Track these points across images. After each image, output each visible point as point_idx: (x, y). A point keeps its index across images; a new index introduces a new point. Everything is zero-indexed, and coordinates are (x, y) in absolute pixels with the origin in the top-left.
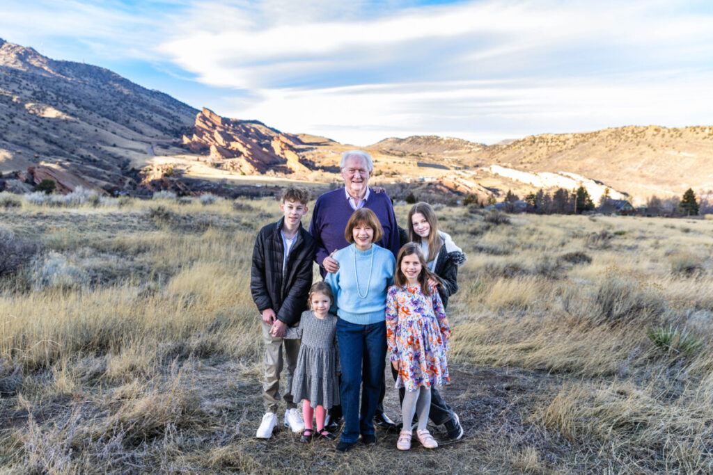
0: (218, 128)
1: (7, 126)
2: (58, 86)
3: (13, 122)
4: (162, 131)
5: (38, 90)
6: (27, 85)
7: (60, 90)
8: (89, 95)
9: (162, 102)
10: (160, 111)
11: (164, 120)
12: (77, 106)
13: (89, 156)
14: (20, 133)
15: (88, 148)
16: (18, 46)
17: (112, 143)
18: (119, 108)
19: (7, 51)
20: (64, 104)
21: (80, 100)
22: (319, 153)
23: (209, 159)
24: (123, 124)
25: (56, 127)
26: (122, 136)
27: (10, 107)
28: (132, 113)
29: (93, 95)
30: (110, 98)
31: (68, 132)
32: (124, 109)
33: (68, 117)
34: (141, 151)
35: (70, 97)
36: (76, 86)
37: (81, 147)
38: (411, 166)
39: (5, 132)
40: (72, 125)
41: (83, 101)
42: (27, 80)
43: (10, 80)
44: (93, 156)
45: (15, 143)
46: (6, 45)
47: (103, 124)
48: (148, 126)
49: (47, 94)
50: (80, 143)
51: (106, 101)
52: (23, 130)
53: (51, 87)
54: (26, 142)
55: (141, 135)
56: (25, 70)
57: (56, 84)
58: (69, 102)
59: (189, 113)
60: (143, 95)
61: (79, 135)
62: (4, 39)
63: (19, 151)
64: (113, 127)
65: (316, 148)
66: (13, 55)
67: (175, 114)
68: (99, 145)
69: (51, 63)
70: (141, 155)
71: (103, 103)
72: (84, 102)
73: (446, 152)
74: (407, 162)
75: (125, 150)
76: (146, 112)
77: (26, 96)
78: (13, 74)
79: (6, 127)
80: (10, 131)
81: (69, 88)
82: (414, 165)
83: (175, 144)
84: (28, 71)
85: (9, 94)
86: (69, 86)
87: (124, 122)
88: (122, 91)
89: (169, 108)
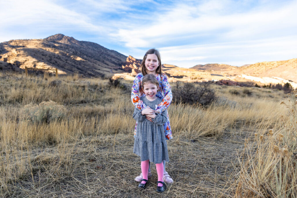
0: (134, 63)
3: (67, 62)
4: (115, 64)
5: (74, 51)
7: (81, 51)
8: (91, 52)
9: (115, 54)
10: (114, 57)
11: (115, 60)
12: (87, 56)
13: (91, 73)
14: (69, 66)
15: (91, 71)
16: (68, 37)
17: (98, 69)
18: (100, 56)
22: (171, 71)
23: (132, 74)
24: (102, 62)
25: (81, 64)
26: (102, 66)
27: (66, 57)
28: (105, 58)
30: (97, 53)
31: (84, 65)
32: (102, 57)
33: (84, 60)
34: (108, 71)
35: (85, 53)
36: (87, 49)
37: (89, 70)
38: (208, 75)
39: (65, 66)
40: (85, 63)
42: (71, 48)
43: (66, 48)
44: (92, 73)
45: (68, 69)
46: (64, 37)
47: (96, 62)
48: (110, 62)
49: (77, 53)
50: (88, 69)
51: (96, 54)
52: (70, 65)
54: (71, 69)
55: (107, 66)
56: (70, 45)
57: (80, 49)
58: (84, 55)
59: (124, 57)
60: (108, 52)
61: (88, 66)
62: (64, 35)
63: (69, 72)
64: (98, 63)
65: (171, 69)
66: (67, 40)
67: (119, 58)
68: (94, 70)
69: (78, 42)
70: (108, 73)
72: (89, 55)
73: (221, 70)
74: (206, 74)
75: (103, 71)
76: (110, 58)
77: (71, 53)
78: (67, 46)
79: (65, 64)
82: (209, 75)
83: (119, 69)
84: (71, 45)
85: (65, 53)
86: (84, 49)
88: (101, 50)
89: (117, 56)
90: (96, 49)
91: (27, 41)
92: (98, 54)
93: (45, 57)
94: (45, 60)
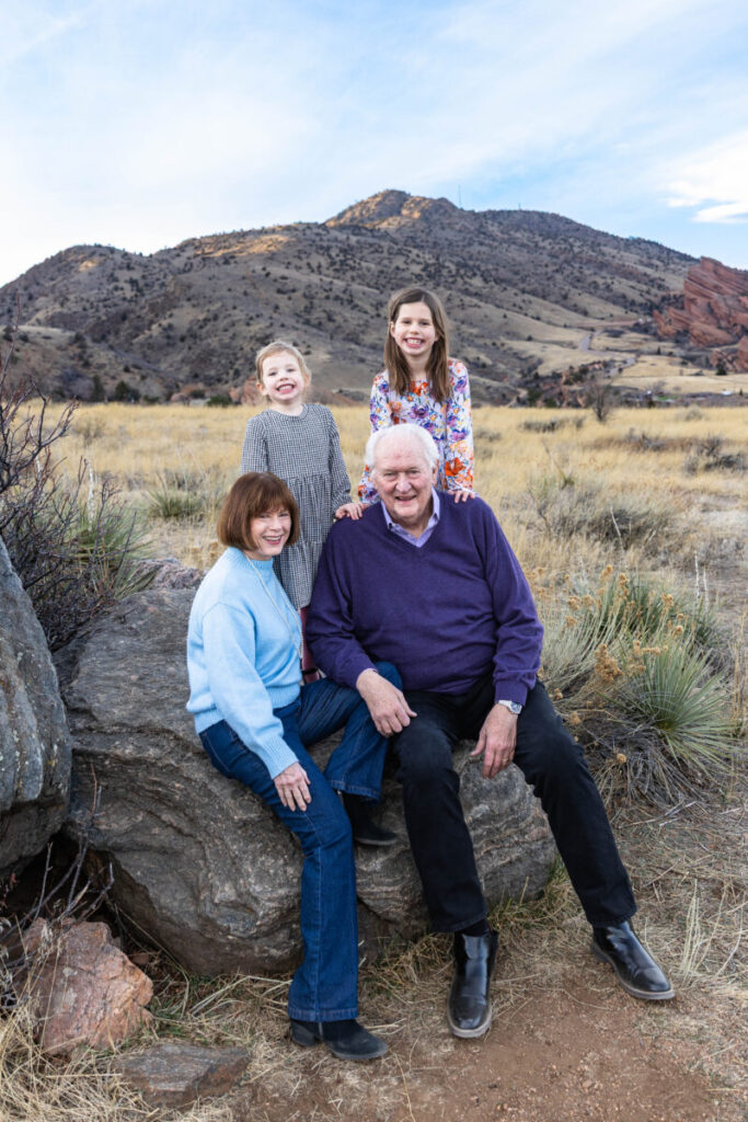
1: (367, 321)
2: (468, 252)
3: (378, 315)
4: (625, 307)
5: (432, 261)
6: (418, 256)
7: (471, 258)
8: (514, 260)
9: (638, 257)
10: (631, 273)
11: (633, 287)
12: (486, 281)
13: (478, 358)
15: (482, 347)
16: (424, 199)
17: (526, 336)
18: (558, 277)
19: (410, 208)
20: (468, 280)
21: (496, 270)
24: (557, 302)
26: (549, 323)
28: (577, 281)
29: (519, 259)
30: (546, 259)
31: (459, 323)
32: (568, 276)
33: (466, 300)
34: (569, 345)
35: (481, 267)
36: (496, 248)
37: (469, 345)
39: (363, 332)
40: (469, 311)
41: (502, 270)
42: (422, 247)
43: (395, 251)
44: (485, 359)
46: (410, 201)
47: (522, 304)
48: (600, 300)
49: (444, 267)
50: (471, 341)
51: (538, 266)
53: (457, 255)
55: (581, 317)
56: (423, 234)
57: (467, 249)
58: (475, 275)
61: (475, 326)
62: (407, 192)
64: (538, 307)
66: (416, 214)
67: (656, 275)
68: (502, 340)
69: (467, 216)
70: (566, 351)
71: (533, 271)
72: (503, 273)
75: (541, 345)
76: (604, 278)
77: (412, 273)
78: (403, 243)
79: (366, 325)
80: (369, 330)
81: (484, 253)
83: (636, 328)
84: (428, 235)
86: (484, 249)
87: (560, 299)
88: (572, 246)
89: (650, 265)
90: (550, 241)
91: (241, 240)
92: (547, 266)
93: (290, 298)
94: (287, 310)
